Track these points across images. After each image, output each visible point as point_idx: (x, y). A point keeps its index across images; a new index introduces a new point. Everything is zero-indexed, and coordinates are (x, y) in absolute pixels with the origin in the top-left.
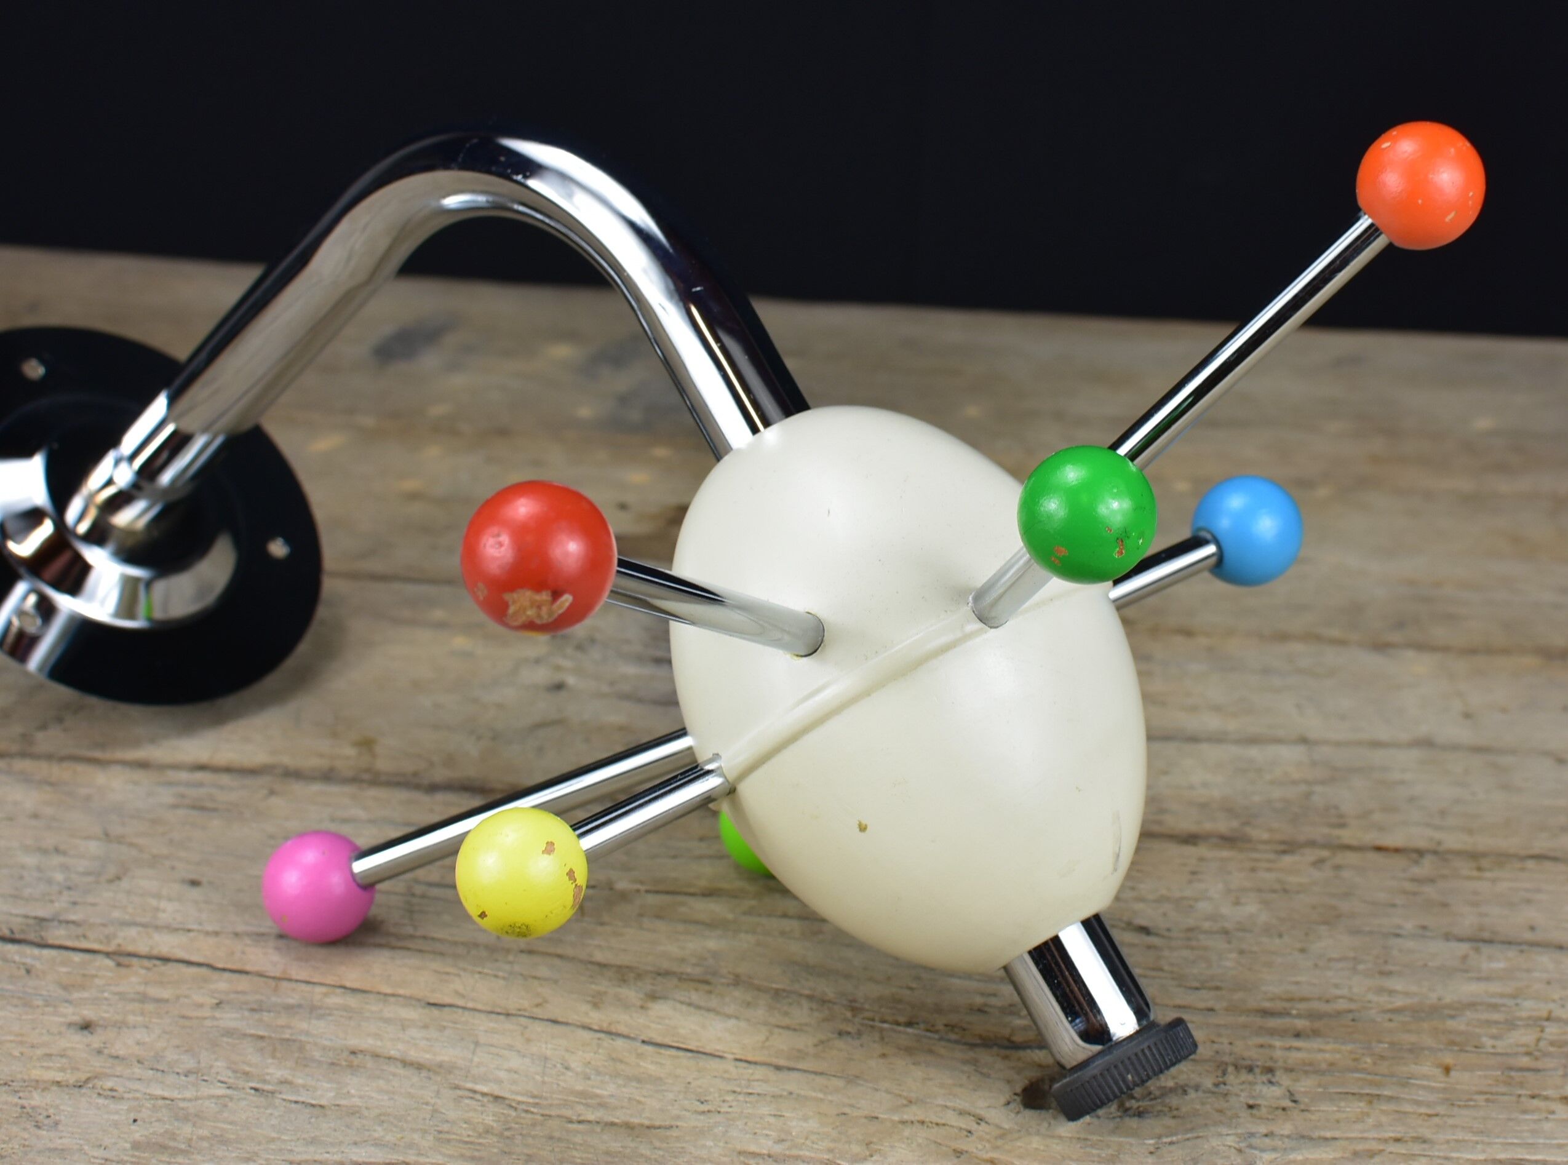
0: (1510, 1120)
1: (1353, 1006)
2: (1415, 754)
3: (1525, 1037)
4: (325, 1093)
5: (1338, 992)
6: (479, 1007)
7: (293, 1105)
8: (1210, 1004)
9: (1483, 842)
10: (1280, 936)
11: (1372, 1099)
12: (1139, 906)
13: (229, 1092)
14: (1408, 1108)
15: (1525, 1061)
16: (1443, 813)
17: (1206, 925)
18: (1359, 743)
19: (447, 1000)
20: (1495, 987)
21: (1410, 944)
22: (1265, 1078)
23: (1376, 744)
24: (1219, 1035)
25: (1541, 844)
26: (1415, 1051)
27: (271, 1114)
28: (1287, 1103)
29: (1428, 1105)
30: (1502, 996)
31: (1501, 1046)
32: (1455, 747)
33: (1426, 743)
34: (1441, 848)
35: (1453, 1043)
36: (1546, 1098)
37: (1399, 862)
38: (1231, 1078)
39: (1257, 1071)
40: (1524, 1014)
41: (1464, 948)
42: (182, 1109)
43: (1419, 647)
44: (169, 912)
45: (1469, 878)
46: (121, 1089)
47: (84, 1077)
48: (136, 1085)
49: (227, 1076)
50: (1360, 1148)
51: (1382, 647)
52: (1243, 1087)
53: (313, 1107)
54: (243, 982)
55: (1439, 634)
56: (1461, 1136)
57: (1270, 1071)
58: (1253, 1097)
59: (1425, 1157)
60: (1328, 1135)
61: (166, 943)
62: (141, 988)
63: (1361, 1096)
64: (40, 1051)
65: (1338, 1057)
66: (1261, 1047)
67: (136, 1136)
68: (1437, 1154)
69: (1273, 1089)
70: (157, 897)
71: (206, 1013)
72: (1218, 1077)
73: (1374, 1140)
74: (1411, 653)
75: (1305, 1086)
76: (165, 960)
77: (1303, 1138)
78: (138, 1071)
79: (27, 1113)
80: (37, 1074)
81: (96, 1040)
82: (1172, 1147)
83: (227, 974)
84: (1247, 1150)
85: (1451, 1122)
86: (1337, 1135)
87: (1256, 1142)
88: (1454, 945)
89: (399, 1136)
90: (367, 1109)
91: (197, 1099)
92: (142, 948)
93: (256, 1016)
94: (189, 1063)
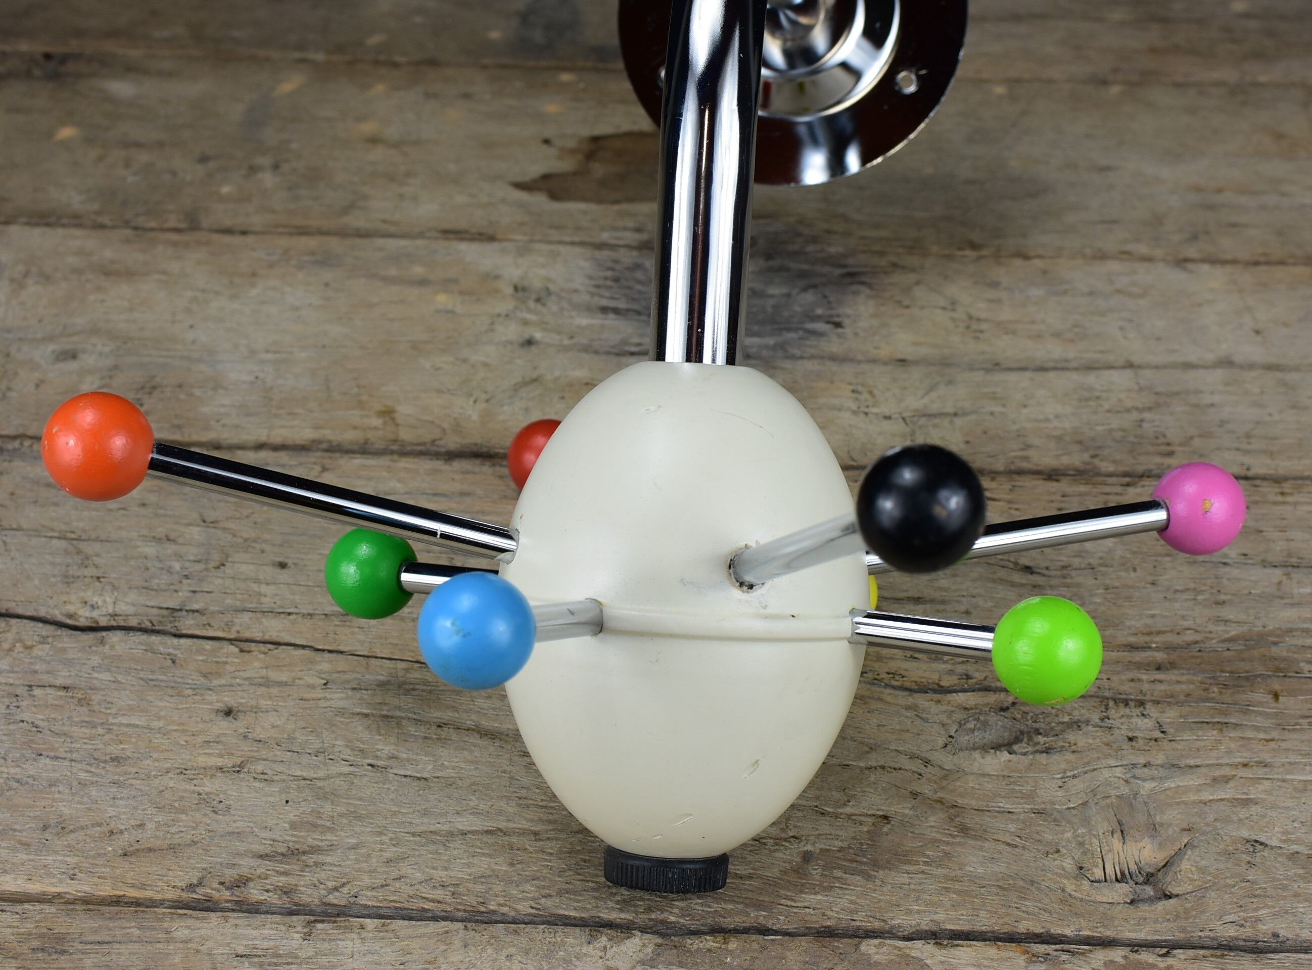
1: (1198, 637)
2: (1219, 374)
4: (425, 766)
5: (1186, 624)
7: (403, 780)
9: (1284, 466)
10: (1135, 570)
11: (1223, 726)
13: (352, 769)
14: (1249, 734)
16: (1248, 436)
17: (1076, 562)
18: (1174, 366)
20: (1306, 613)
21: (1235, 572)
22: (1138, 711)
23: (1188, 366)
26: (1250, 679)
27: (389, 789)
28: (1158, 734)
29: (1265, 730)
32: (1251, 366)
33: (1227, 363)
34: (1250, 473)
35: (1278, 670)
38: (1112, 712)
39: (1132, 704)
41: (1278, 573)
42: (320, 788)
43: (1213, 261)
44: (270, 596)
45: (1275, 503)
46: (270, 772)
47: (238, 761)
48: (280, 768)
49: (347, 754)
50: (1217, 773)
51: (1182, 262)
52: (1123, 720)
53: (419, 779)
54: (342, 663)
55: (1228, 245)
56: (1293, 758)
57: (1141, 703)
58: (1131, 730)
59: (1267, 779)
60: (1192, 762)
61: (274, 628)
62: (263, 672)
63: (1214, 723)
64: (200, 739)
65: (1192, 687)
66: (1132, 680)
67: (291, 816)
68: (1276, 776)
69: (1146, 720)
70: (257, 581)
71: (319, 693)
72: (1102, 712)
73: (1227, 765)
74: (1206, 267)
75: (1170, 715)
76: (277, 644)
77: (1173, 766)
78: (279, 753)
79: (204, 800)
80: (202, 761)
81: (240, 725)
82: (1076, 781)
83: (327, 655)
84: (1132, 780)
85: (1284, 745)
86: (1199, 762)
87: (1138, 772)
88: (1270, 571)
89: (490, 805)
90: (461, 779)
91: (329, 778)
92: (257, 635)
93: (358, 695)
94: (316, 744)
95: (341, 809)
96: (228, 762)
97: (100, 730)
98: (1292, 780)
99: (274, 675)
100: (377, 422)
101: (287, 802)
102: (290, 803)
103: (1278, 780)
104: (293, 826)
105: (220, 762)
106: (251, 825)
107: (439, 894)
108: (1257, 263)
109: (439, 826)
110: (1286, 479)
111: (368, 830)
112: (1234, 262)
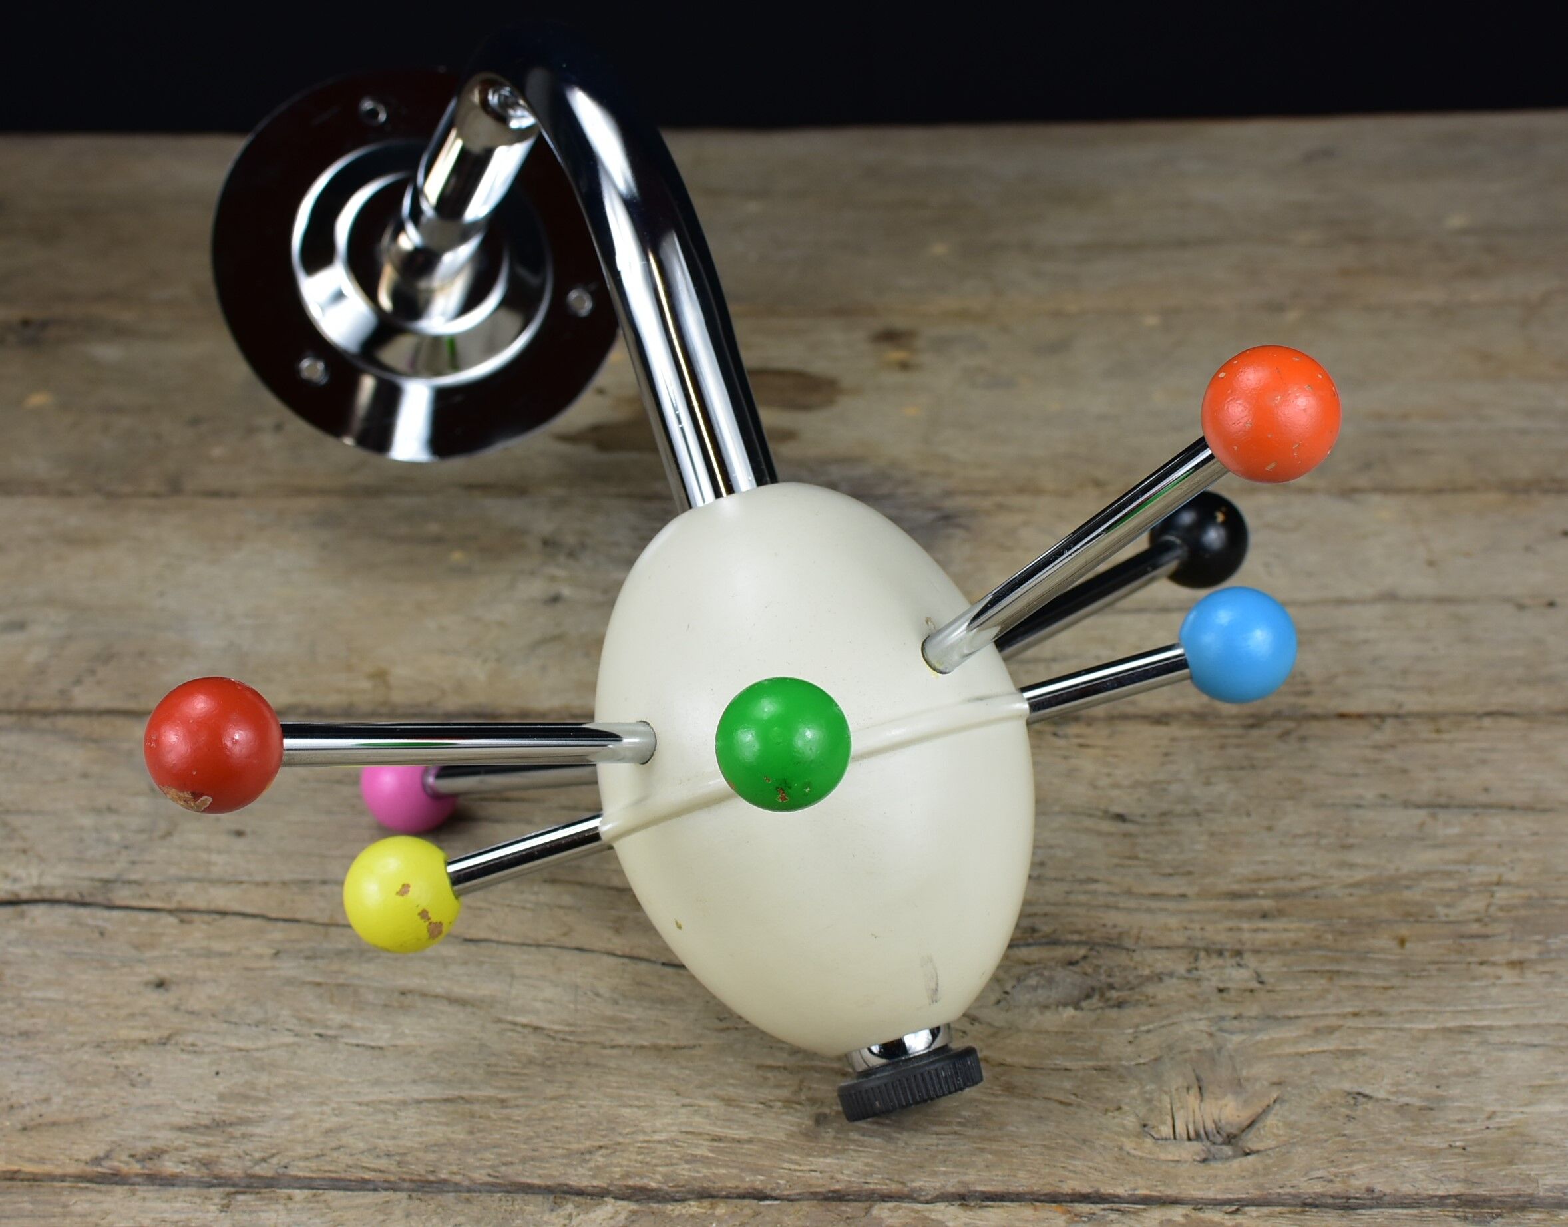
0: (1460, 988)
1: (1315, 883)
2: (1380, 609)
3: (1476, 903)
4: (382, 1034)
5: (1302, 869)
6: (511, 939)
7: (356, 1049)
8: (1183, 890)
9: (1444, 701)
10: (1248, 815)
11: (1333, 975)
12: (1115, 793)
13: (297, 1039)
14: (1365, 982)
15: (1475, 928)
16: (1405, 672)
17: (1179, 808)
18: (1324, 602)
19: (482, 935)
20: (1450, 854)
21: (1370, 815)
22: (1233, 961)
23: (1342, 602)
24: (1191, 921)
25: (1499, 700)
26: (1373, 924)
27: (337, 1059)
28: (1254, 985)
29: (1384, 978)
30: (1456, 862)
31: (1453, 914)
32: (1419, 600)
33: (1390, 597)
34: (1401, 711)
35: (1408, 914)
36: (1494, 964)
37: (1362, 727)
38: (1202, 963)
39: (1227, 954)
40: (1475, 880)
41: (1422, 814)
42: (257, 1059)
43: (1385, 490)
44: (220, 864)
45: (1427, 741)
46: (200, 1043)
47: (166, 1033)
48: (213, 1039)
49: (292, 1024)
50: (1321, 1024)
51: (1348, 493)
52: (1214, 971)
53: (373, 1048)
54: (296, 931)
55: (1407, 473)
56: (1414, 1006)
57: (1238, 953)
58: (1222, 981)
59: (1381, 1029)
60: (1292, 1013)
61: (222, 897)
62: (205, 943)
63: (1323, 972)
64: (124, 1012)
65: (1302, 934)
66: (1231, 929)
67: (221, 1088)
68: (1392, 1026)
69: (1242, 971)
70: (208, 850)
71: (266, 963)
72: (1190, 963)
73: (1334, 1015)
74: (1376, 498)
75: (1271, 966)
76: (223, 913)
77: (1268, 1017)
78: (213, 1025)
79: (121, 1073)
80: (124, 1033)
81: (172, 997)
82: (1149, 1036)
83: (280, 925)
84: (1218, 1034)
85: (1406, 993)
86: (1300, 1012)
87: (1226, 1024)
88: (1412, 812)
89: (453, 1071)
90: (422, 1047)
91: (269, 1048)
92: (201, 904)
93: (312, 963)
94: (257, 1014)
95: (280, 1080)
96: (154, 1035)
97: (10, 1005)
98: (1411, 1029)
99: (217, 946)
100: (366, 685)
101: (217, 1073)
102: (221, 1075)
103: (1394, 1029)
104: (222, 1097)
105: (144, 1035)
106: (173, 1097)
107: (383, 1163)
108: (1439, 491)
109: (390, 1095)
110: (1443, 715)
111: (308, 1100)
112: (1412, 490)
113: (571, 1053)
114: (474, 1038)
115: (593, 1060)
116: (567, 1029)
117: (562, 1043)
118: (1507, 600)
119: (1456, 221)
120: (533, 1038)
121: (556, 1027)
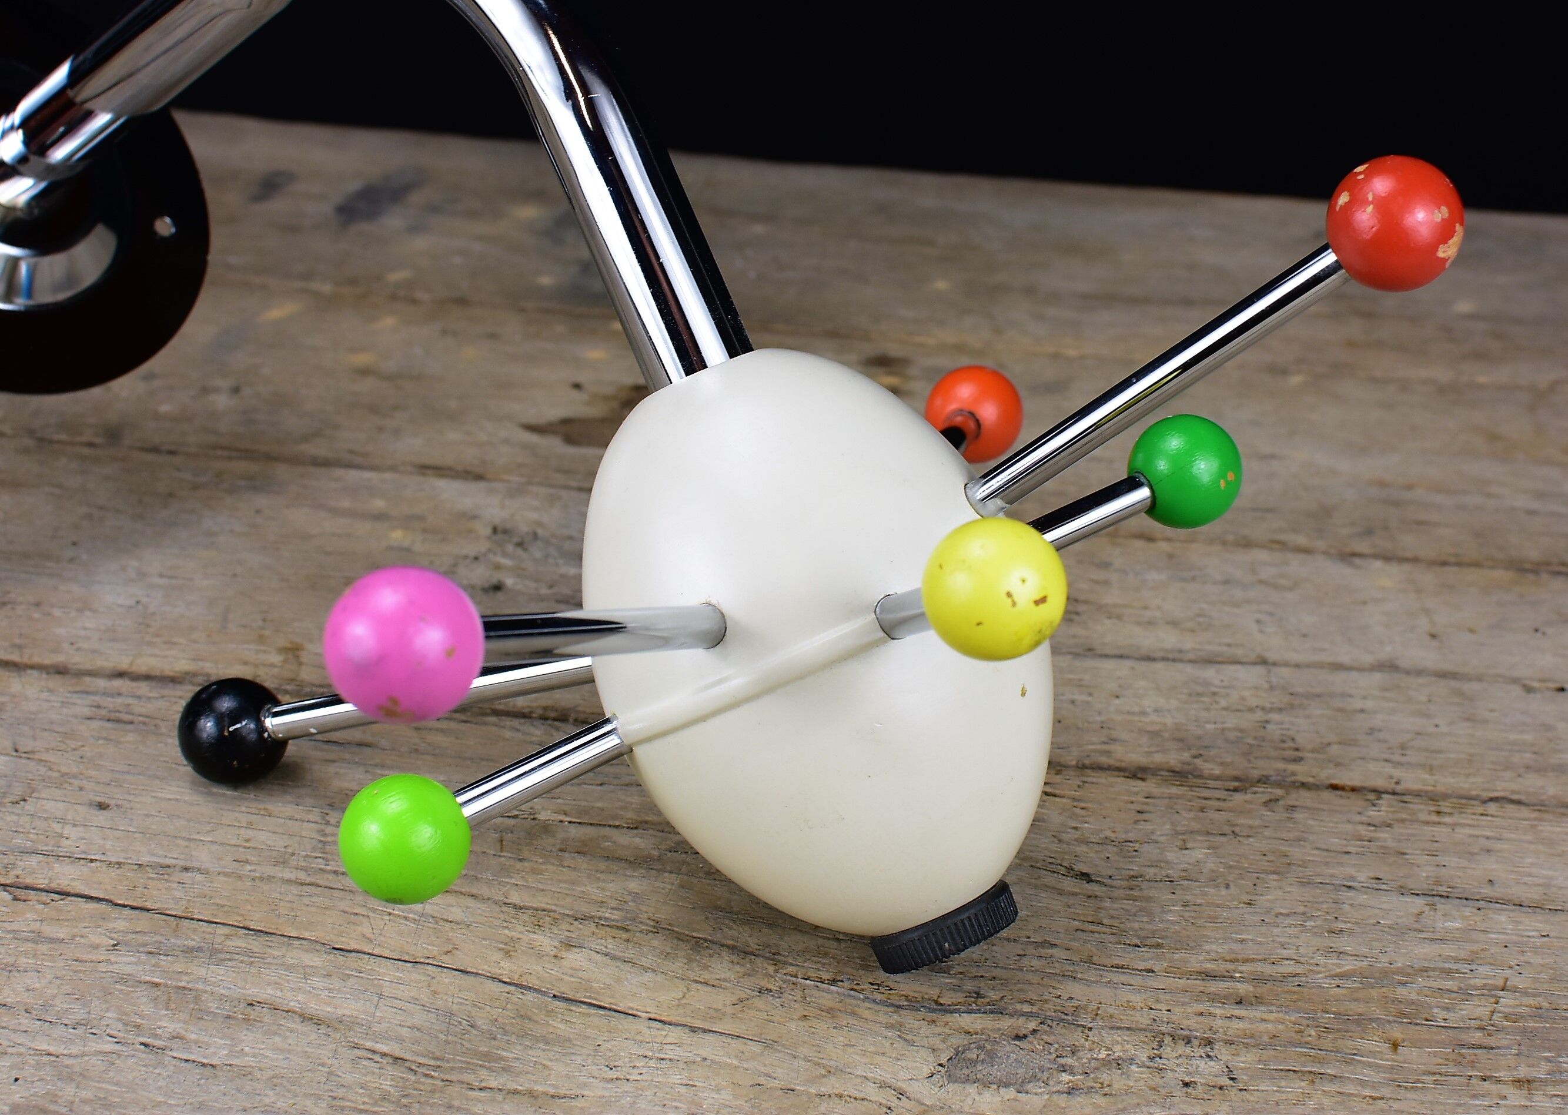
0: (1459, 1105)
1: (1299, 969)
2: (1377, 677)
3: (1478, 1008)
4: (218, 1051)
5: (1285, 953)
6: (387, 953)
7: (183, 1064)
8: (1149, 965)
9: (1445, 782)
10: (1227, 886)
11: (1315, 1077)
12: (1082, 849)
13: (118, 1047)
14: (1351, 1089)
15: (1477, 1037)
16: (1403, 747)
17: (1150, 872)
18: (1320, 666)
19: (354, 946)
20: (1449, 950)
21: (1363, 898)
22: (1202, 1051)
23: (1337, 667)
24: (1158, 1001)
25: (1504, 786)
26: (1362, 1022)
27: (159, 1074)
28: (1225, 1081)
29: (1374, 1086)
30: (1457, 960)
31: (1454, 1020)
32: (1419, 672)
33: (1390, 667)
34: (1399, 788)
35: (1402, 1014)
36: (1499, 1081)
37: (1355, 803)
38: (1167, 1051)
39: (1196, 1042)
40: (1479, 982)
41: (1420, 901)
42: (67, 1066)
43: (1387, 558)
44: (73, 838)
45: (1427, 823)
48: (21, 1039)
49: (116, 1028)
51: (1349, 557)
52: (1180, 1061)
53: (204, 1065)
54: (143, 921)
55: (1409, 542)
57: (1209, 1042)
58: (1189, 1073)
61: (67, 876)
62: (36, 926)
63: (1303, 1073)
65: (1280, 1027)
66: (1201, 1014)
67: (17, 1098)
69: (1212, 1063)
70: (63, 821)
71: (102, 955)
72: (1153, 1048)
74: (1378, 564)
75: (1245, 1060)
76: (66, 894)
78: (25, 1021)
83: (127, 912)
85: (1396, 1105)
88: (1408, 899)
89: (291, 1101)
90: (260, 1069)
91: (83, 1055)
92: (42, 882)
93: (154, 961)
94: (79, 1013)
99: (49, 930)
100: (276, 658)
101: (16, 1080)
102: (20, 1081)
104: (16, 1109)
108: (1444, 564)
110: (1445, 796)
112: (1415, 560)
113: (433, 1091)
114: (323, 1065)
115: (456, 1103)
116: (432, 1063)
117: (423, 1080)
118: (1515, 681)
119: (1464, 306)
120: (391, 1070)
121: (421, 1060)
